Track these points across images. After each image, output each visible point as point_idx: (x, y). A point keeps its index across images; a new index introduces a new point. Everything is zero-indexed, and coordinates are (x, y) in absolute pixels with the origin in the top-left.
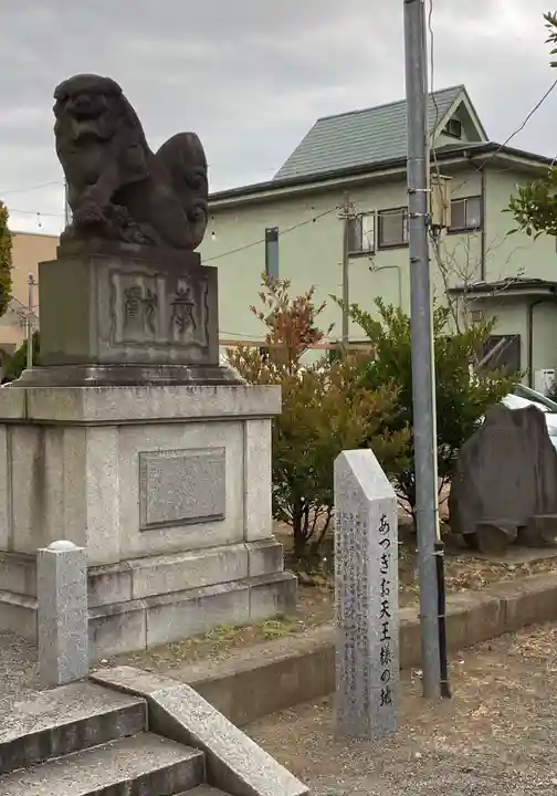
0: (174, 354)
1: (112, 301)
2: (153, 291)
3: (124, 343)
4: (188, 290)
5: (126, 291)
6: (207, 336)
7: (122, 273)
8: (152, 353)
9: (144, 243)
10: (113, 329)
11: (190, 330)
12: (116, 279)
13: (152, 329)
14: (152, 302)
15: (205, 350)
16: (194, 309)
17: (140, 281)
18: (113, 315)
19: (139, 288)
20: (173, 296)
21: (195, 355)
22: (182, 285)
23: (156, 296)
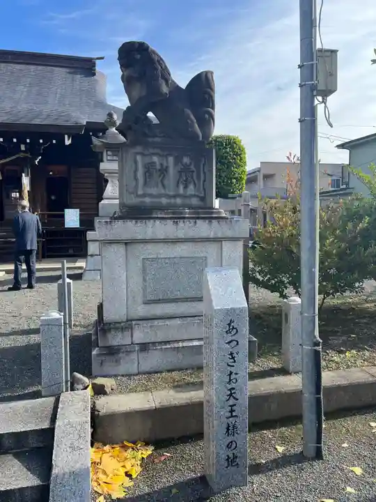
0: (179, 201)
1: (136, 171)
2: (165, 164)
3: (144, 195)
4: (191, 163)
5: (145, 165)
6: (204, 189)
7: (142, 154)
8: (164, 201)
9: (164, 136)
10: (136, 187)
11: (191, 187)
12: (139, 158)
13: (164, 186)
14: (164, 171)
15: (203, 199)
16: (195, 174)
17: (155, 159)
18: (136, 179)
19: (154, 163)
20: (180, 167)
21: (195, 201)
22: (186, 160)
23: (167, 167)
